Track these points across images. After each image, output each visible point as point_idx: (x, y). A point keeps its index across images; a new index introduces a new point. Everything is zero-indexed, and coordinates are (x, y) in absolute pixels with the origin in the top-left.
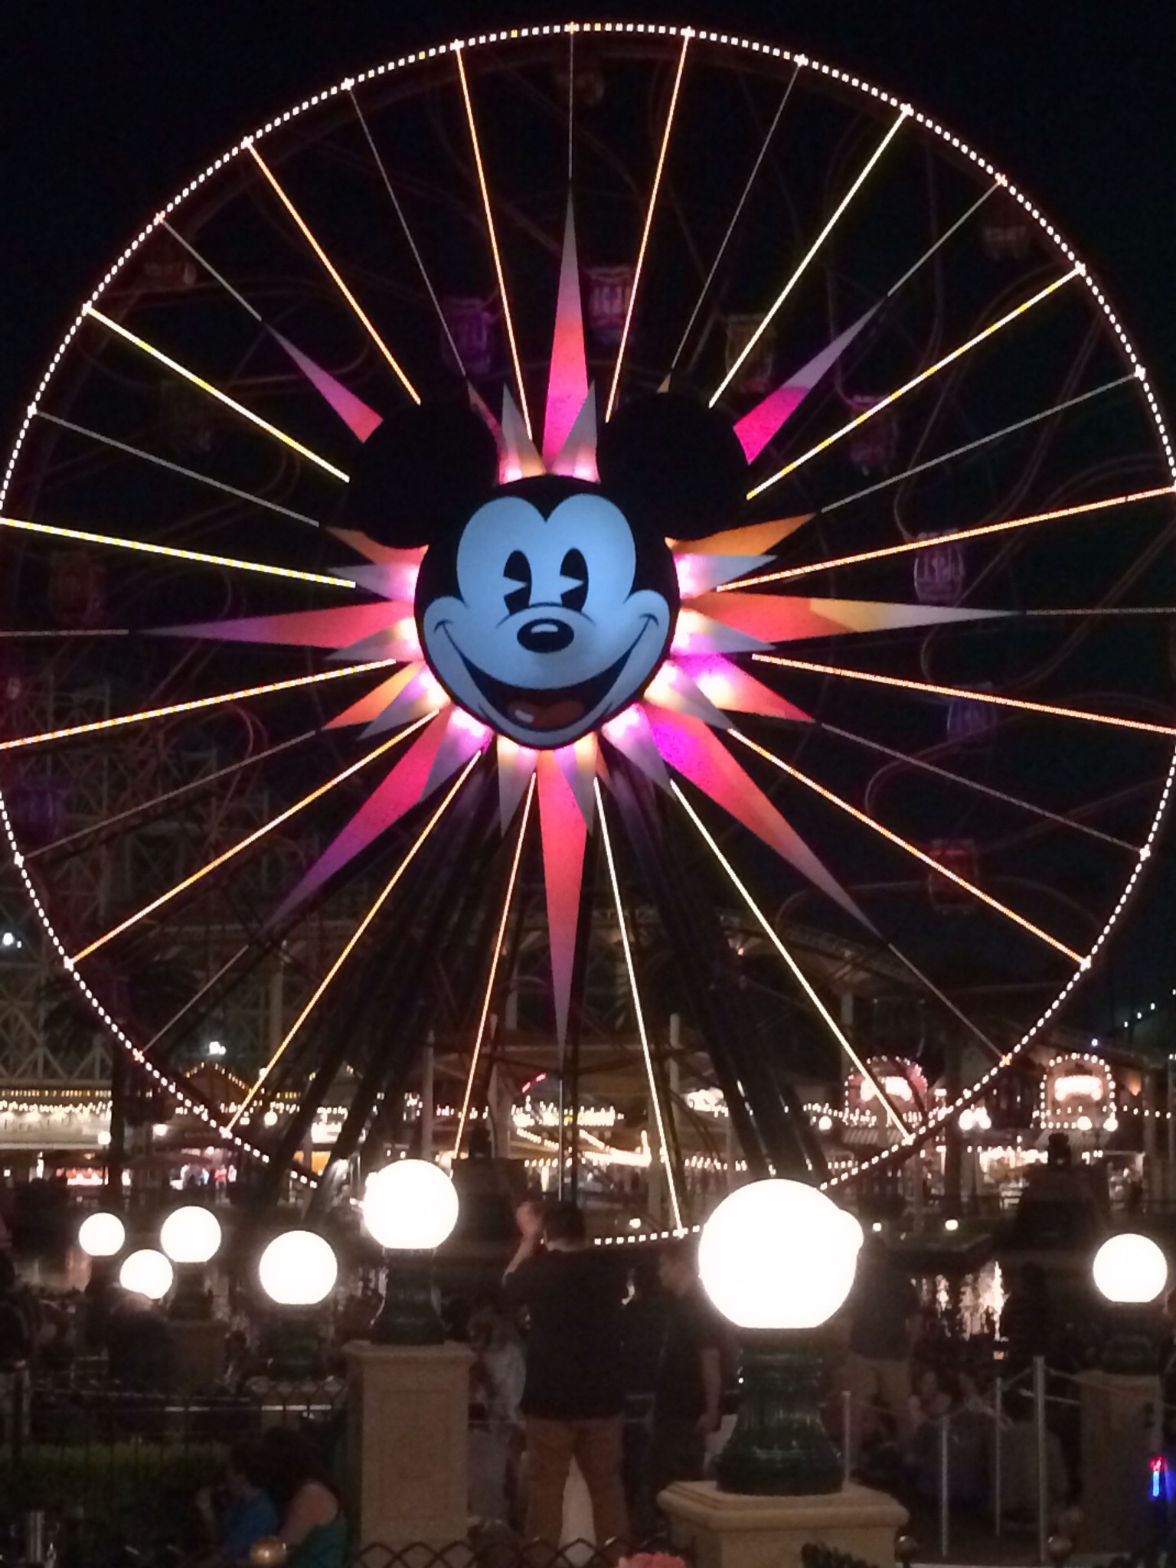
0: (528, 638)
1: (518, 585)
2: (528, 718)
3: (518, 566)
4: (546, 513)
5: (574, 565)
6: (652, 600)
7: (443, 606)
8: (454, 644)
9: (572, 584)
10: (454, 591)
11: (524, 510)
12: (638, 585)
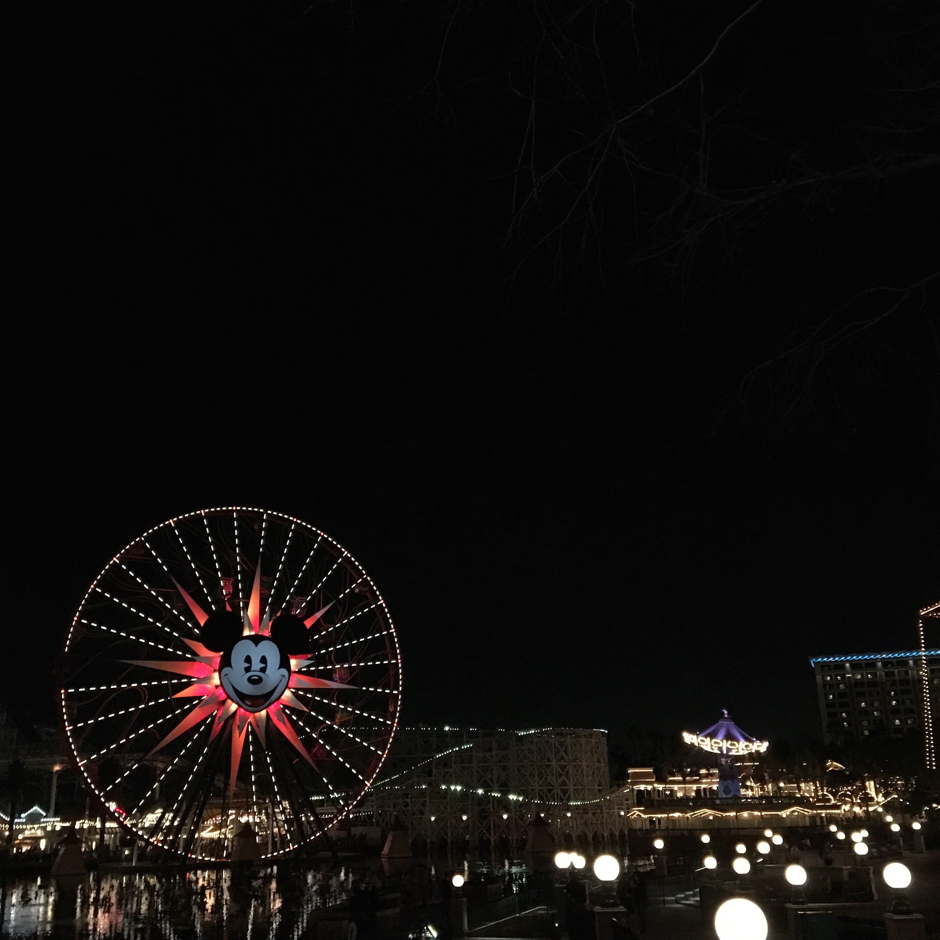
0: (250, 680)
1: (247, 665)
2: (249, 704)
3: (248, 659)
4: (256, 645)
5: (264, 660)
6: (284, 671)
7: (226, 670)
8: (229, 681)
9: (264, 665)
10: (230, 665)
11: (250, 643)
12: (280, 668)
